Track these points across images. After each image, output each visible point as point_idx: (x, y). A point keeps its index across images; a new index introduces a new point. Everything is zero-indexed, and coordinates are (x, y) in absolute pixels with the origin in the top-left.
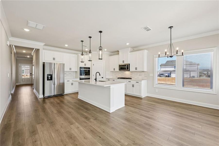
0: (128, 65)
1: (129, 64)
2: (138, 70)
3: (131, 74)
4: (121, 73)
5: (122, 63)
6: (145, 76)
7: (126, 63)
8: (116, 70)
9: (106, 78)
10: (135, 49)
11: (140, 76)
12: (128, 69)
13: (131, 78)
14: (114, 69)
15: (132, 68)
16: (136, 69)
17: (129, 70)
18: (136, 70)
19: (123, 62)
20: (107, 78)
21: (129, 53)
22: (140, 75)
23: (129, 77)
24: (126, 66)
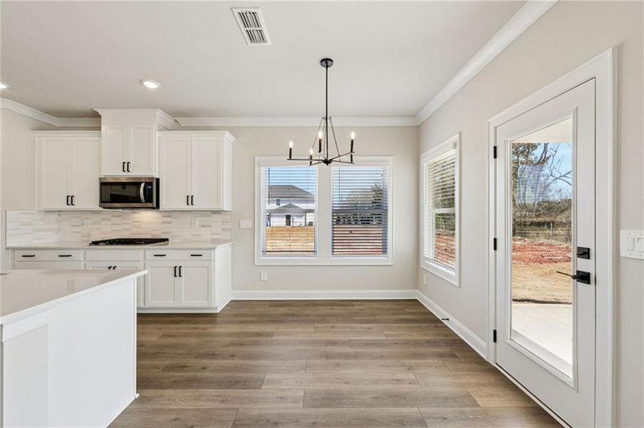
0: (151, 184)
1: (158, 180)
2: (198, 205)
3: (163, 222)
4: (113, 216)
5: (115, 172)
6: (223, 229)
7: (137, 172)
8: (79, 205)
9: (8, 249)
10: (183, 122)
11: (204, 229)
12: (151, 202)
13: (167, 240)
14: (70, 200)
15: (169, 197)
16: (190, 200)
17: (155, 206)
18: (190, 207)
19: (126, 166)
20: (14, 249)
21: (158, 134)
22: (203, 226)
23: (153, 233)
24: (143, 185)
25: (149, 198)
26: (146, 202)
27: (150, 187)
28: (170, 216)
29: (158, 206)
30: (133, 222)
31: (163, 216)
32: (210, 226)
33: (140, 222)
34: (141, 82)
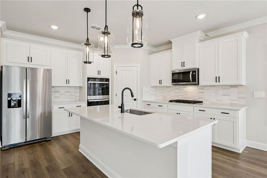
0: (195, 72)
1: (198, 69)
2: (222, 82)
3: (199, 92)
4: (175, 89)
5: (178, 68)
6: (239, 98)
7: (188, 66)
8: (164, 84)
9: (143, 101)
11: (224, 97)
12: (196, 81)
13: (202, 102)
14: (160, 82)
15: (203, 79)
16: (218, 79)
18: (218, 84)
19: (183, 64)
20: (145, 101)
21: (198, 44)
22: (224, 95)
23: (194, 98)
24: (191, 73)
25: (194, 79)
26: (193, 81)
27: (195, 74)
28: (203, 89)
29: (198, 84)
30: (184, 92)
31: (199, 89)
32: (229, 95)
33: (187, 92)
34: (196, 17)
